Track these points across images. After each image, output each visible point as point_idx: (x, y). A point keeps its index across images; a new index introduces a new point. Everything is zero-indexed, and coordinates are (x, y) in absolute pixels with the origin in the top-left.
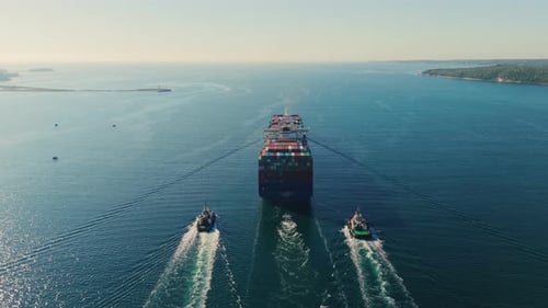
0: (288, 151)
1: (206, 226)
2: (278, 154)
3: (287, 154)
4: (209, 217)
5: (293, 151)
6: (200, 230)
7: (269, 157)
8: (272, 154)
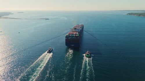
0: (73, 34)
1: (50, 52)
2: (71, 35)
3: (73, 35)
4: (51, 50)
5: (75, 34)
6: (48, 53)
7: (68, 36)
8: (69, 35)
